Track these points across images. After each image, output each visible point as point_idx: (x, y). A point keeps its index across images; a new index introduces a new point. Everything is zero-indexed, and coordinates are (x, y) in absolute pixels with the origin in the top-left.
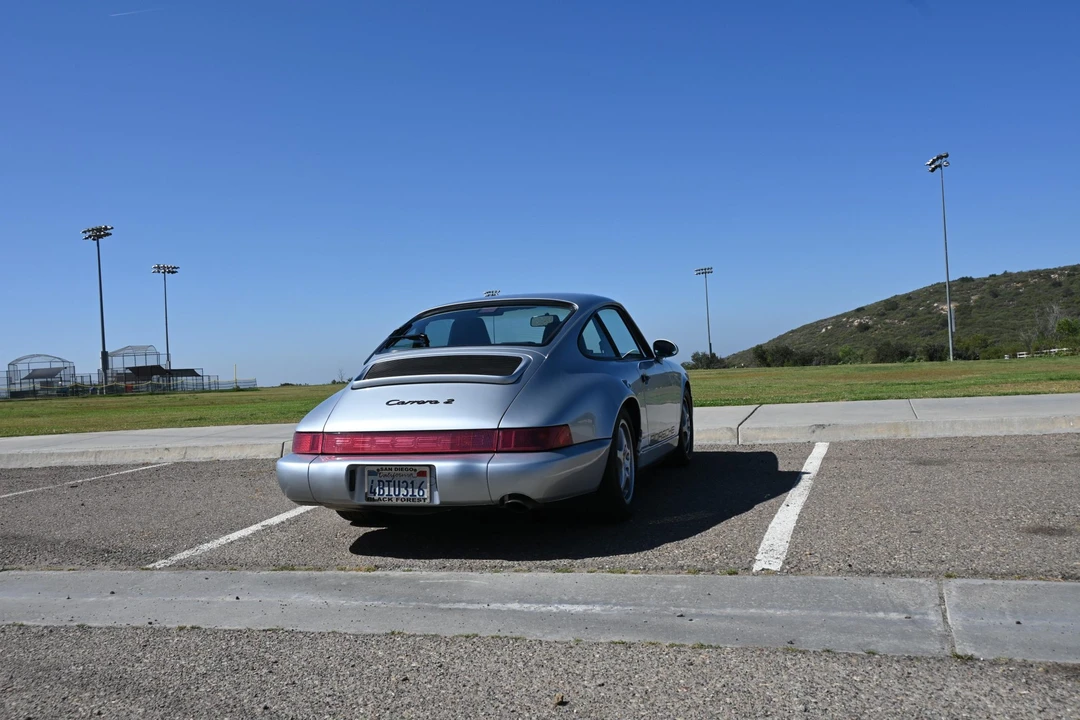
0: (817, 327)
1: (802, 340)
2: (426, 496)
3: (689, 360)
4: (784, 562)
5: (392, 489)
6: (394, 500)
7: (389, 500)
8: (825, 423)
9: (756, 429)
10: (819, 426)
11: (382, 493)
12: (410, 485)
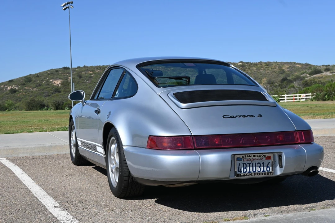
2: (271, 171)
5: (251, 168)
7: (250, 175)
11: (245, 171)
12: (262, 165)
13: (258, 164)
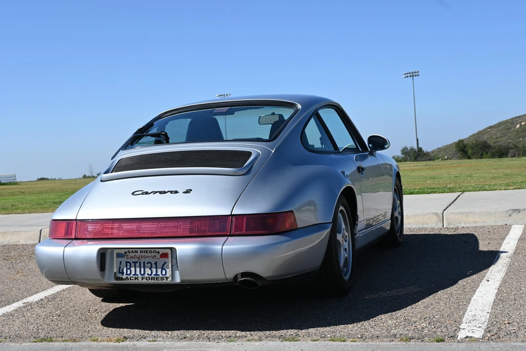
0: (512, 123)
1: (499, 135)
2: (168, 275)
3: (399, 154)
4: (485, 331)
5: (138, 269)
6: (140, 279)
7: (135, 278)
8: (521, 208)
9: (460, 213)
10: (514, 210)
11: (129, 273)
12: (154, 266)
13: (147, 264)
